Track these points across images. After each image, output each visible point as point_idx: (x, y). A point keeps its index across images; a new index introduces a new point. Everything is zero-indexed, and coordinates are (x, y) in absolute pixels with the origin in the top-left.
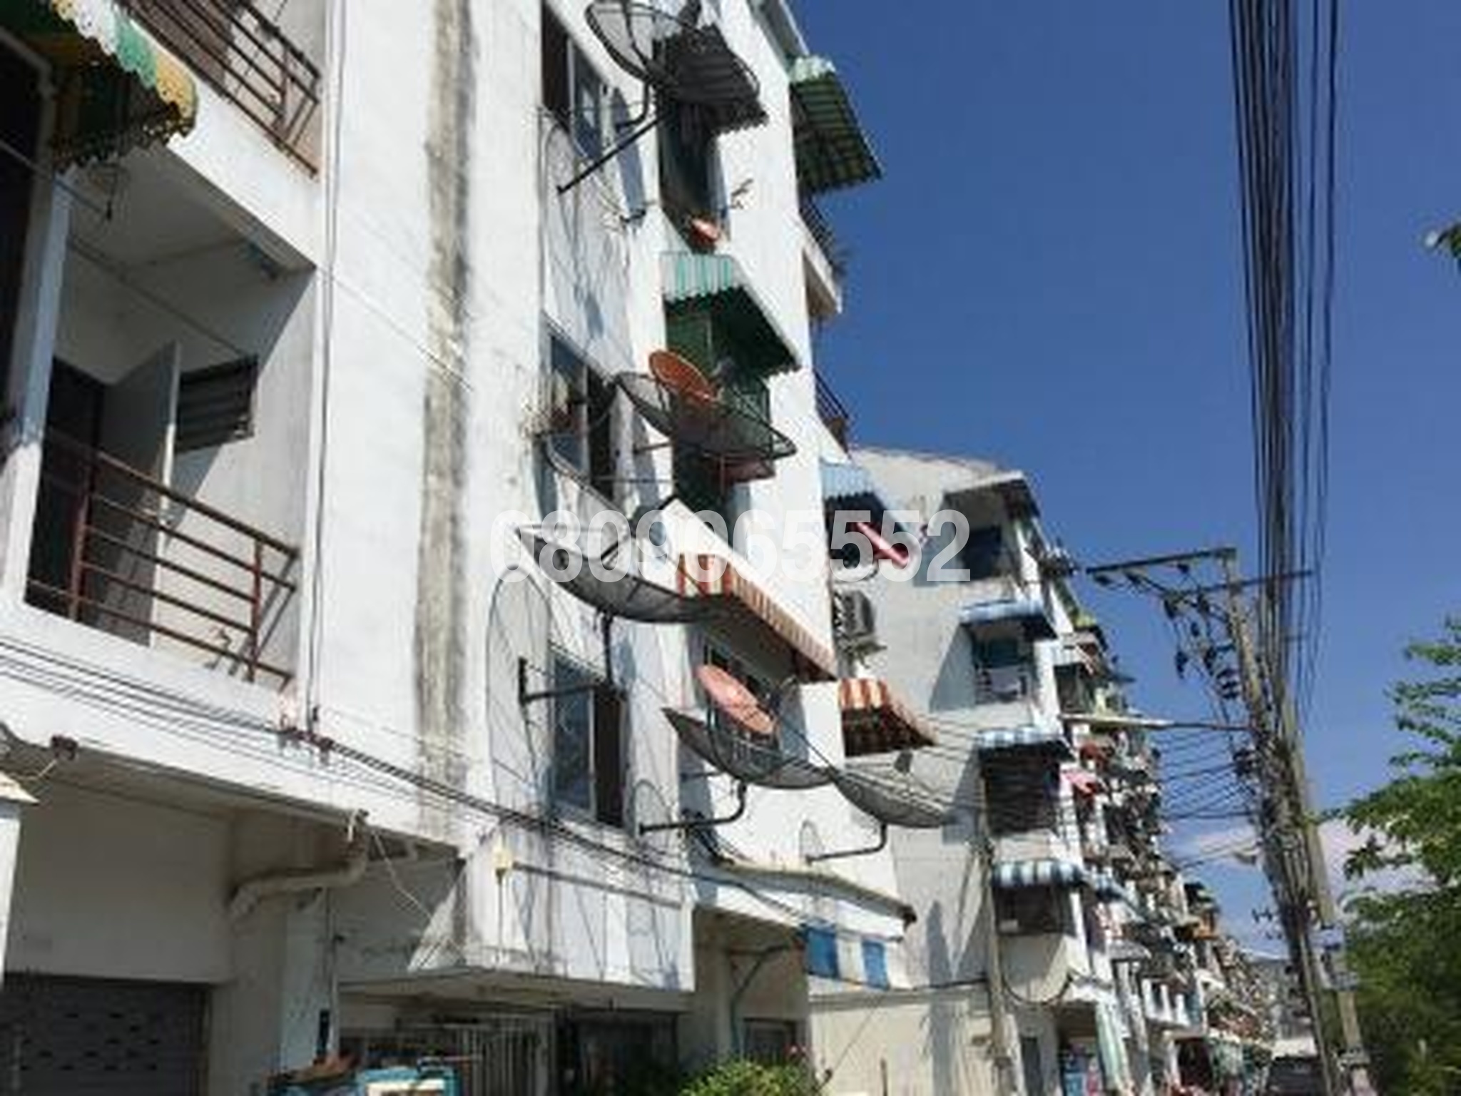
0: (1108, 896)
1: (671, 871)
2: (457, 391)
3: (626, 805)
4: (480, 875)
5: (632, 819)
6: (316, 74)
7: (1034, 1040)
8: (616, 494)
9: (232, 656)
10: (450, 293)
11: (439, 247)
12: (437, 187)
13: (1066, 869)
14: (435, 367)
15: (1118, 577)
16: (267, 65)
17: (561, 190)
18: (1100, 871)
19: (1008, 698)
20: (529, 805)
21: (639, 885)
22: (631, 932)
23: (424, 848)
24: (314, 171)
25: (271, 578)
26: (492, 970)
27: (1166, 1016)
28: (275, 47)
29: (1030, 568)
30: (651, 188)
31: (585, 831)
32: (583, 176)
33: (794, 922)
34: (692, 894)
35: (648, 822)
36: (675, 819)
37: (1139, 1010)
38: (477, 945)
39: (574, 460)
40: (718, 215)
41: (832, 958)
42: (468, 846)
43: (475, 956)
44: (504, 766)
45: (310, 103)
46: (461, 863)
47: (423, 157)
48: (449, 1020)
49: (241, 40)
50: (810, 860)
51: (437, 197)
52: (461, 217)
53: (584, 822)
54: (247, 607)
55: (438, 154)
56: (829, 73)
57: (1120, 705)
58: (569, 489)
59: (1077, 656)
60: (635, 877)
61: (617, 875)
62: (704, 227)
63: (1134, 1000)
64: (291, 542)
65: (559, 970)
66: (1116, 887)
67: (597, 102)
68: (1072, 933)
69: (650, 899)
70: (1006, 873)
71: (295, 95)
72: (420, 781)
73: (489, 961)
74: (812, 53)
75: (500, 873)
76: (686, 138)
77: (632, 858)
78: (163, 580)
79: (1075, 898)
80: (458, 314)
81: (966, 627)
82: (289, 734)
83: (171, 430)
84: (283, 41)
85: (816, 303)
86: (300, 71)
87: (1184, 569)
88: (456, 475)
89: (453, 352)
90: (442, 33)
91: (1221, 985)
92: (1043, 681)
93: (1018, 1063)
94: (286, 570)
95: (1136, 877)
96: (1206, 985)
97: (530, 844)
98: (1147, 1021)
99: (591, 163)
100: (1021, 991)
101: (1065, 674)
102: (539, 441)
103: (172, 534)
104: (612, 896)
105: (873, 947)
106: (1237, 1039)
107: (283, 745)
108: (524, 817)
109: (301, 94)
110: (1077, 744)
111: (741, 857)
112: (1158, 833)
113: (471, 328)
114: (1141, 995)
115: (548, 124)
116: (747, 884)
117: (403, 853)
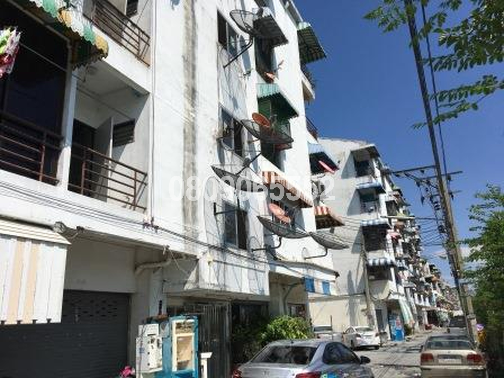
0: (402, 269)
1: (261, 262)
2: (193, 127)
3: (247, 243)
4: (203, 264)
5: (249, 247)
6: (149, 37)
7: (381, 310)
8: (243, 155)
9: (130, 204)
10: (190, 98)
11: (187, 86)
12: (186, 68)
13: (389, 261)
14: (187, 120)
15: (403, 175)
16: (134, 36)
17: (224, 67)
18: (400, 261)
19: (370, 211)
20: (217, 244)
21: (252, 266)
22: (250, 279)
23: (187, 256)
24: (149, 65)
25: (139, 181)
26: (207, 290)
27: (422, 304)
28: (136, 31)
29: (378, 172)
30: (253, 65)
31: (235, 251)
32: (231, 62)
33: (301, 276)
34: (268, 269)
35: (254, 248)
36: (262, 247)
37: (413, 302)
38: (202, 282)
39: (230, 145)
40: (274, 72)
41: (313, 287)
42: (199, 255)
43: (202, 286)
44: (210, 233)
45: (147, 46)
46: (197, 260)
47: (181, 60)
48: (199, 303)
49: (126, 30)
50: (305, 259)
51: (186, 71)
52: (193, 77)
53: (235, 248)
54: (133, 189)
55: (186, 58)
56: (309, 27)
57: (407, 213)
58: (228, 154)
59: (392, 198)
60: (250, 263)
61: (245, 263)
62: (270, 75)
63: (411, 299)
64: (145, 171)
65: (228, 289)
66: (405, 266)
67: (235, 39)
68: (391, 280)
69: (255, 270)
70: (371, 262)
71: (143, 44)
72: (184, 237)
73: (207, 287)
74: (304, 21)
75: (209, 263)
76: (263, 49)
77: (249, 258)
78: (110, 184)
79: (392, 270)
80: (193, 105)
81: (357, 190)
82: (145, 225)
83: (111, 141)
84: (139, 29)
85: (306, 96)
86: (144, 37)
87: (423, 172)
88: (194, 151)
89: (192, 116)
90: (187, 23)
91: (441, 295)
92: (382, 206)
93: (375, 317)
94: (144, 179)
95: (413, 263)
96: (436, 295)
97: (218, 255)
98: (416, 305)
99: (233, 58)
100: (375, 296)
101: (389, 204)
102: (218, 140)
103: (113, 171)
104: (243, 269)
105: (326, 284)
106: (446, 311)
107: (144, 228)
108: (216, 247)
109: (144, 44)
110: (393, 224)
111: (283, 258)
112: (420, 250)
113: (198, 109)
114: (414, 297)
115: (220, 48)
116: (285, 265)
117: (181, 257)
